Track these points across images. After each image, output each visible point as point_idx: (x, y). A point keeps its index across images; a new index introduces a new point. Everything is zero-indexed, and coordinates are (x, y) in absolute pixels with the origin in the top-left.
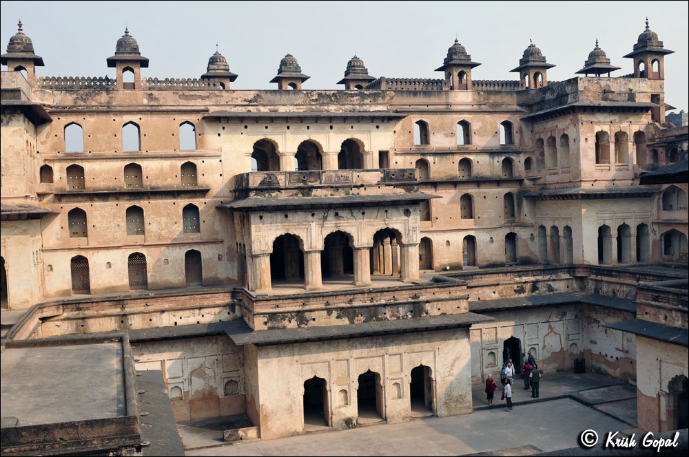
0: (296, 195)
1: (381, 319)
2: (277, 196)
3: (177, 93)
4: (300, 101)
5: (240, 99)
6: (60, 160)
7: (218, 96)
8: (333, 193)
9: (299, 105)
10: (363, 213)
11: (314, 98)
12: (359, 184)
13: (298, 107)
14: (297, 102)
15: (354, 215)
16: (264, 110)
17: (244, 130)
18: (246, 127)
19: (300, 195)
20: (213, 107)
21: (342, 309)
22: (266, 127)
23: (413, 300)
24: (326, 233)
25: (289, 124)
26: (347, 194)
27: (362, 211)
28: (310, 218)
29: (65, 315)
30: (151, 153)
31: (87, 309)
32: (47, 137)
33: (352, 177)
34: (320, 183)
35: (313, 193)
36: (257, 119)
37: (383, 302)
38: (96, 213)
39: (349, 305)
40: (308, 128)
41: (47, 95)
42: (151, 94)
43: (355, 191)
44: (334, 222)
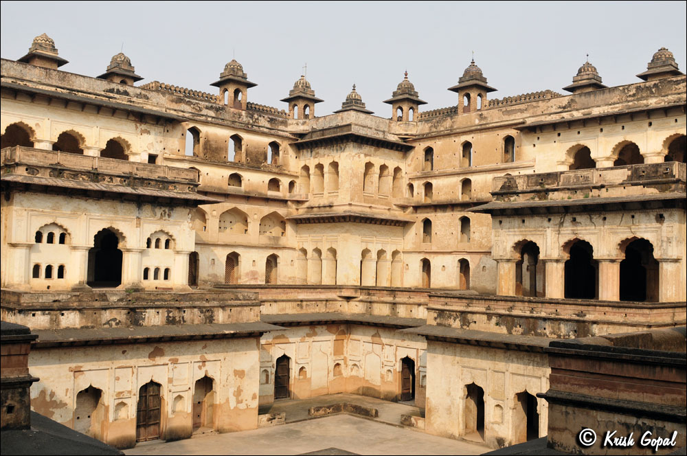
0: (533, 198)
1: (540, 335)
2: (515, 200)
3: (501, 110)
4: (615, 100)
5: (554, 107)
6: (418, 178)
7: (535, 107)
8: (571, 196)
9: (614, 104)
10: (605, 219)
11: (631, 93)
12: (599, 184)
13: (612, 106)
14: (612, 101)
15: (594, 220)
16: (578, 115)
17: (557, 138)
18: (559, 135)
19: (537, 199)
20: (530, 119)
21: (500, 316)
22: (579, 133)
23: (577, 318)
24: (564, 239)
25: (601, 127)
26: (587, 197)
27: (602, 216)
28: (546, 223)
29: (361, 298)
30: (479, 168)
31: (374, 295)
32: (412, 161)
33: (593, 176)
34: (558, 185)
35: (549, 197)
36: (570, 124)
37: (543, 315)
38: (438, 222)
39: (507, 313)
40: (623, 128)
41: (411, 127)
42: (481, 115)
43: (595, 192)
44: (570, 228)
